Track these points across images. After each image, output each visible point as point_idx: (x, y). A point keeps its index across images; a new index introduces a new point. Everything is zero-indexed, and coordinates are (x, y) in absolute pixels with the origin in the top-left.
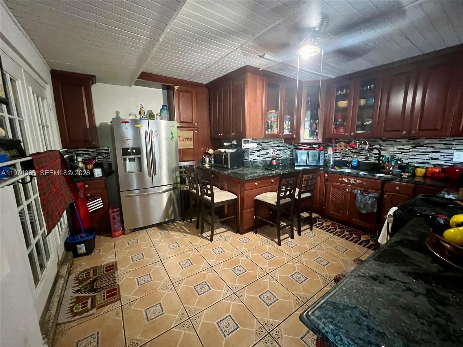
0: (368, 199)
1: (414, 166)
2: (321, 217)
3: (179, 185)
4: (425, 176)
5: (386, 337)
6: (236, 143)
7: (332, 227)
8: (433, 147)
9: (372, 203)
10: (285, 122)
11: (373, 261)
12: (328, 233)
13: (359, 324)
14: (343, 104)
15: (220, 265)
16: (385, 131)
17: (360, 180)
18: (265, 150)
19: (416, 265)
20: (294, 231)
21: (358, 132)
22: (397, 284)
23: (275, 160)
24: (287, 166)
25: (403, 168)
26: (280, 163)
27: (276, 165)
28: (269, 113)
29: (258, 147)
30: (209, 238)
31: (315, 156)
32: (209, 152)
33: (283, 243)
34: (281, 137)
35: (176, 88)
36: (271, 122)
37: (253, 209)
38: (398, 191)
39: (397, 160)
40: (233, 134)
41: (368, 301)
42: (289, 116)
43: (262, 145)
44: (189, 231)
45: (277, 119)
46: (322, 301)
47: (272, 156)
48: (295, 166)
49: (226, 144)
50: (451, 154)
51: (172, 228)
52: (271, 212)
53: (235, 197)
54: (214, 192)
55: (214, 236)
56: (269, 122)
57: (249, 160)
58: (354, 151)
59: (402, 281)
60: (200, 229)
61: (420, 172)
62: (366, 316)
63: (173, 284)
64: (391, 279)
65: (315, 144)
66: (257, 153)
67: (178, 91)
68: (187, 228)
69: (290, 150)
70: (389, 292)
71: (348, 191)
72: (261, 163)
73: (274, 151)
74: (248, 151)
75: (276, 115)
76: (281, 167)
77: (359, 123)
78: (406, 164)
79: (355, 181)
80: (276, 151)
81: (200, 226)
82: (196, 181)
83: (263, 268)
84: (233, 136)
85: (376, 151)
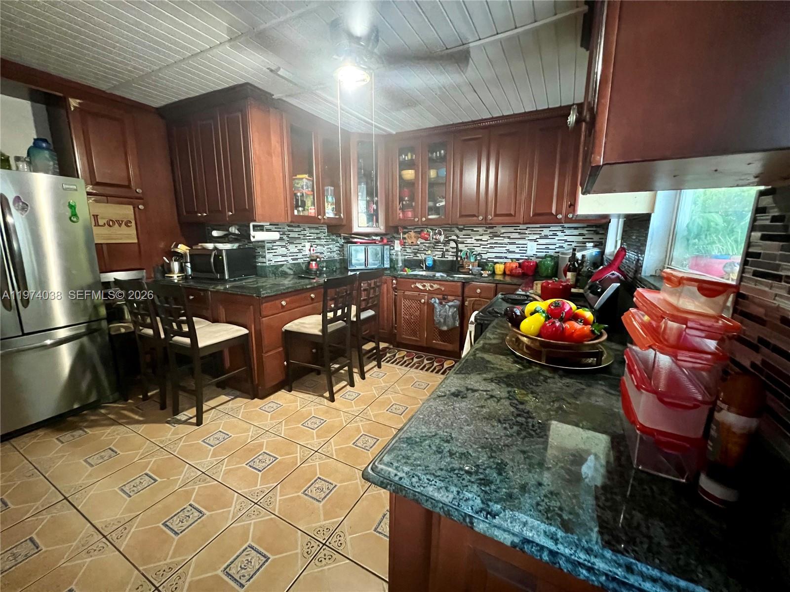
0: (448, 310)
1: (492, 262)
2: (391, 347)
3: (104, 324)
4: (504, 274)
5: (470, 457)
6: (237, 232)
7: (407, 358)
8: (509, 238)
9: (453, 315)
10: (327, 198)
11: (455, 376)
12: (403, 367)
13: (440, 453)
14: (409, 174)
15: (223, 464)
16: (461, 216)
17: (437, 284)
18: (296, 245)
19: (498, 369)
20: (355, 374)
21: (430, 217)
22: (480, 394)
23: (314, 263)
24: (335, 271)
25: (483, 265)
26: (323, 267)
27: (317, 270)
28: (297, 179)
29: (281, 239)
30: (194, 420)
31: (376, 254)
32: (179, 251)
33: (339, 397)
34: (322, 221)
35: (74, 103)
36: (303, 194)
37: (281, 349)
38: (480, 296)
39: (476, 255)
40: (231, 213)
41: (450, 423)
42: (333, 188)
43: (290, 236)
44: (141, 419)
45: (313, 191)
46: (393, 442)
47: (308, 256)
48: (348, 270)
49: (215, 233)
50: (526, 246)
51: (92, 421)
52: (314, 351)
53: (244, 331)
54: (196, 327)
55: (205, 416)
56: (299, 194)
57: (268, 263)
58: (427, 245)
59: (485, 389)
60: (169, 409)
61: (499, 268)
62: (448, 441)
63: (105, 537)
64: (474, 391)
65: (376, 235)
66: (283, 251)
67: (79, 110)
68: (136, 413)
69: (338, 244)
70: (472, 405)
71: (424, 302)
72: (289, 268)
73: (311, 246)
74: (263, 247)
75: (310, 183)
76: (326, 273)
77: (431, 204)
78: (485, 260)
79: (431, 286)
80: (316, 246)
81: (169, 402)
82: (151, 308)
83: (307, 444)
84: (229, 216)
85: (453, 244)
